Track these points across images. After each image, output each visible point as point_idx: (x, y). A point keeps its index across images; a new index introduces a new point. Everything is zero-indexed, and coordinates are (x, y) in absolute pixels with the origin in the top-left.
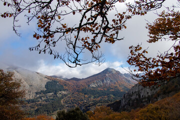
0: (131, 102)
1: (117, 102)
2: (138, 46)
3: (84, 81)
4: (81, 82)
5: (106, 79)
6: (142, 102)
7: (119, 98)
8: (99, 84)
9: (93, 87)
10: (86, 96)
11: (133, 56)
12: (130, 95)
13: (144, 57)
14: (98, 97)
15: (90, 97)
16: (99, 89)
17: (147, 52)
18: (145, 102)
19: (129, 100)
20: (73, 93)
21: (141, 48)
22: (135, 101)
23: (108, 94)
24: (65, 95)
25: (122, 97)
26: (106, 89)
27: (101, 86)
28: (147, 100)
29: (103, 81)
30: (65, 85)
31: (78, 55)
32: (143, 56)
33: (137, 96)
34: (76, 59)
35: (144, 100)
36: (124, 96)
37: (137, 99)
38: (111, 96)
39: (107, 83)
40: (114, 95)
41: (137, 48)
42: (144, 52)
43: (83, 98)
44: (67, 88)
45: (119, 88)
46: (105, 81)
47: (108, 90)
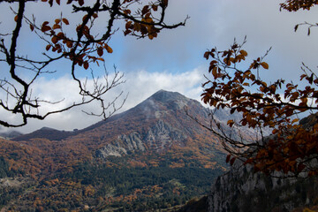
0: (241, 203)
1: (193, 205)
2: (235, 46)
3: (78, 138)
4: (69, 144)
5: (153, 128)
6: (278, 201)
7: (201, 190)
8: (130, 147)
9: (111, 158)
10: (89, 188)
11: (219, 80)
12: (237, 180)
13: (258, 82)
14: (131, 190)
15: (102, 192)
16: (133, 163)
17: (266, 66)
18: (287, 201)
19: (235, 198)
20: (42, 183)
21: (243, 55)
22: (256, 200)
23: (164, 180)
24: (12, 191)
25: (212, 187)
26: (155, 163)
27: (138, 152)
28: (294, 192)
29: (144, 137)
30: (14, 156)
31: (26, 87)
32: (253, 77)
33: (262, 183)
34: (24, 100)
35: (283, 196)
36: (218, 184)
37: (260, 193)
38: (173, 187)
39: (158, 142)
40: (184, 181)
41: (229, 53)
42: (255, 65)
43: (79, 198)
44: (19, 165)
45: (200, 156)
46: (151, 136)
47: (163, 164)
